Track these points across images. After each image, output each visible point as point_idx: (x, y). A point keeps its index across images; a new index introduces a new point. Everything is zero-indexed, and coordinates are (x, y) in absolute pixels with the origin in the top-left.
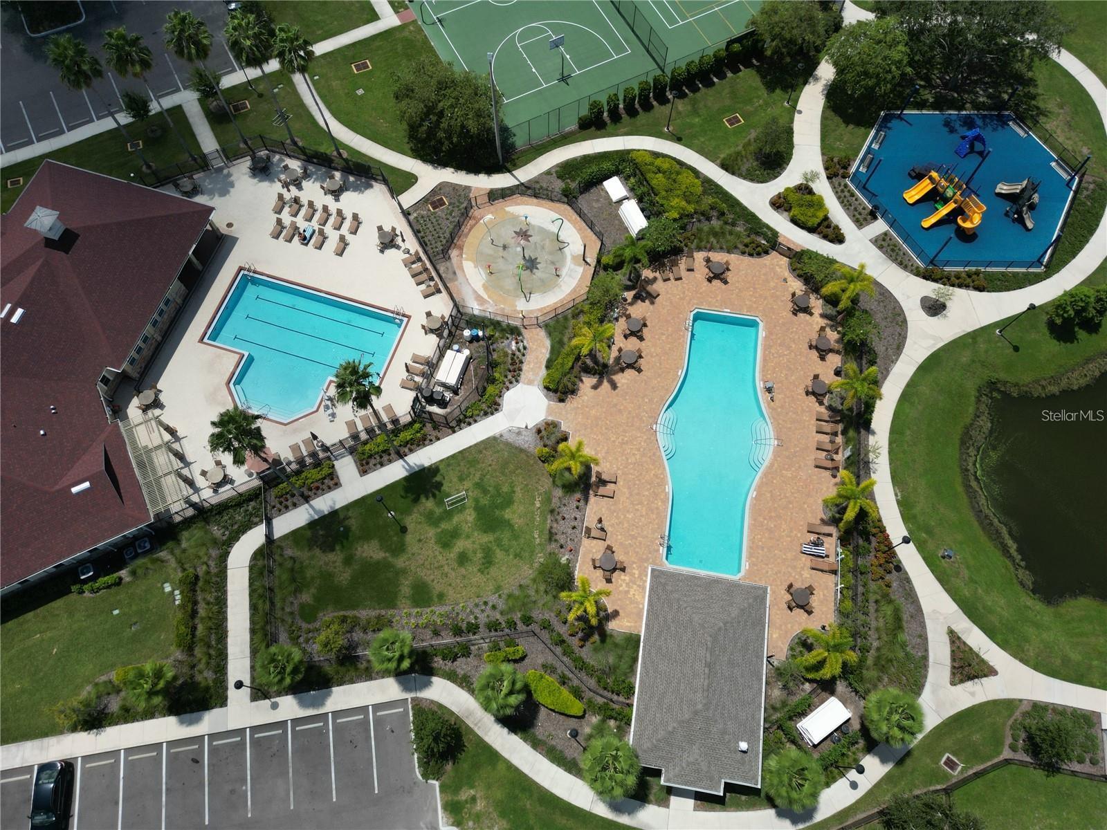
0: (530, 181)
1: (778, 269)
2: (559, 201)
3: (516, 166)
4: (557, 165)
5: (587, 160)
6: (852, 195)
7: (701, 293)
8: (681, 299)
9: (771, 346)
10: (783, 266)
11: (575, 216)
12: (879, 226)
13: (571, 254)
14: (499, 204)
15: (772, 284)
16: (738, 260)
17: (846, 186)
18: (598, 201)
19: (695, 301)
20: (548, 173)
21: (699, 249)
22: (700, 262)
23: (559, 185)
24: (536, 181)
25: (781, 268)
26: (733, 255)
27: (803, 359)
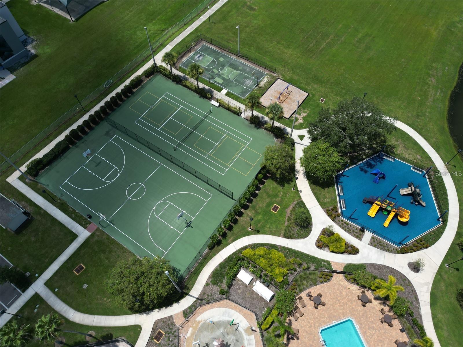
0: (200, 295)
1: (342, 283)
2: (221, 299)
3: (189, 289)
4: (209, 277)
5: (222, 265)
6: (348, 224)
7: (317, 318)
8: (310, 327)
9: (366, 332)
10: (343, 280)
11: (234, 304)
12: (368, 235)
13: (244, 330)
14: (192, 318)
15: (344, 293)
16: (322, 287)
17: (342, 221)
18: (239, 288)
19: (317, 325)
20: (207, 284)
21: (301, 291)
22: (306, 299)
23: (216, 289)
24: (203, 293)
26: (318, 286)
27: (383, 331)
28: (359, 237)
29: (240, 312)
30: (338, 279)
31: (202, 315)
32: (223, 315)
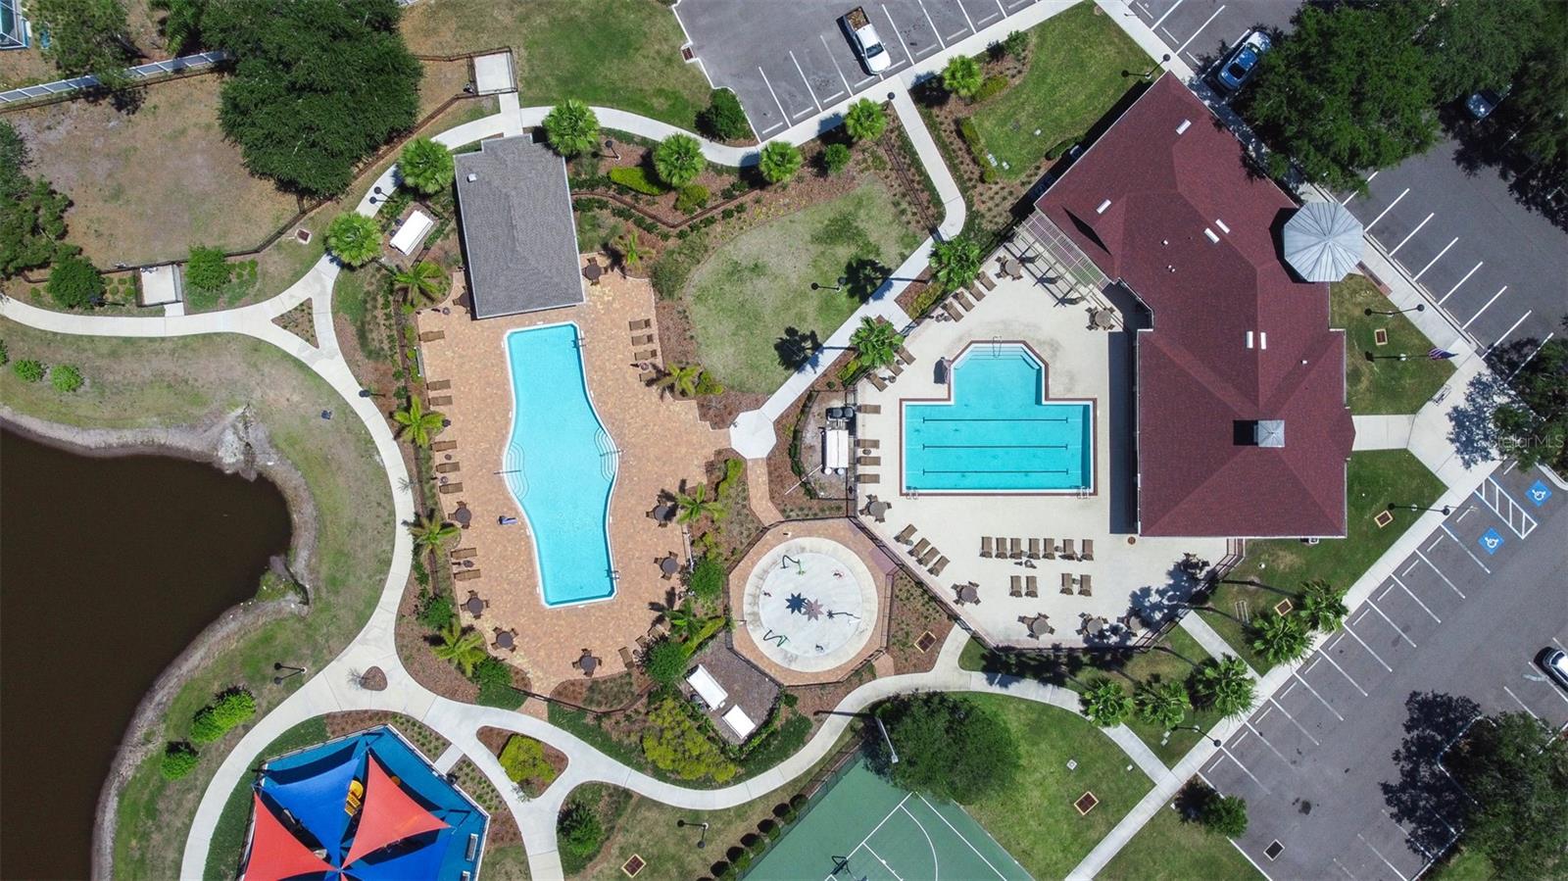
10: (536, 680)
11: (772, 673)
14: (858, 660)
28: (465, 762)
29: (762, 656)
30: (543, 683)
31: (838, 665)
32: (797, 657)
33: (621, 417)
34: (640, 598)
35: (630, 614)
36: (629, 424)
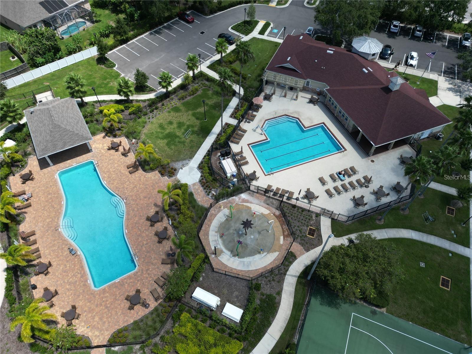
1: (97, 333)
2: (257, 278)
3: (299, 283)
4: (279, 303)
7: (138, 281)
8: (148, 270)
9: (81, 278)
10: (94, 338)
13: (224, 252)
14: (284, 253)
15: (97, 319)
16: (127, 320)
18: (237, 297)
19: (139, 273)
21: (156, 309)
22: (150, 301)
23: (266, 289)
24: (281, 281)
25: (96, 336)
27: (59, 282)
31: (274, 258)
33: (122, 186)
34: (152, 264)
35: (149, 274)
36: (127, 188)
